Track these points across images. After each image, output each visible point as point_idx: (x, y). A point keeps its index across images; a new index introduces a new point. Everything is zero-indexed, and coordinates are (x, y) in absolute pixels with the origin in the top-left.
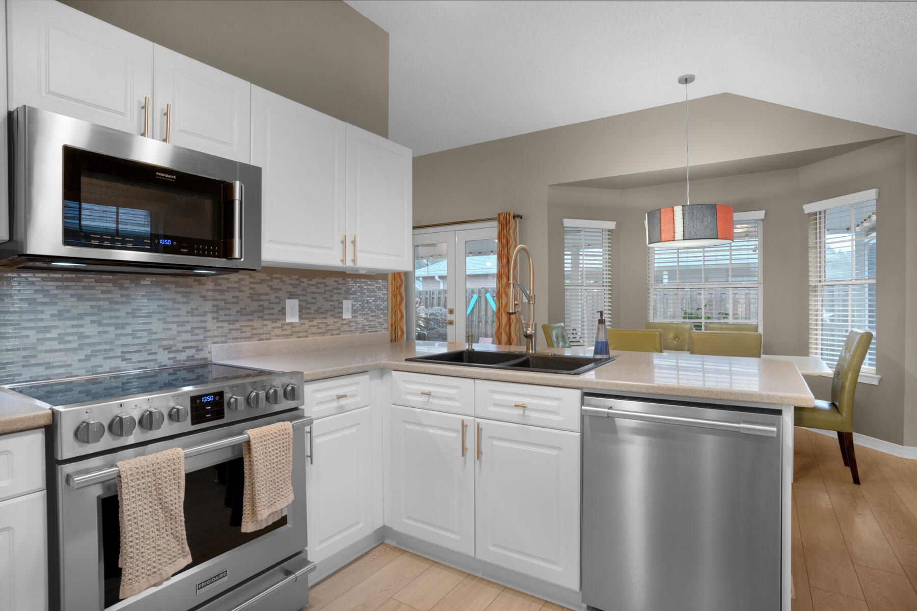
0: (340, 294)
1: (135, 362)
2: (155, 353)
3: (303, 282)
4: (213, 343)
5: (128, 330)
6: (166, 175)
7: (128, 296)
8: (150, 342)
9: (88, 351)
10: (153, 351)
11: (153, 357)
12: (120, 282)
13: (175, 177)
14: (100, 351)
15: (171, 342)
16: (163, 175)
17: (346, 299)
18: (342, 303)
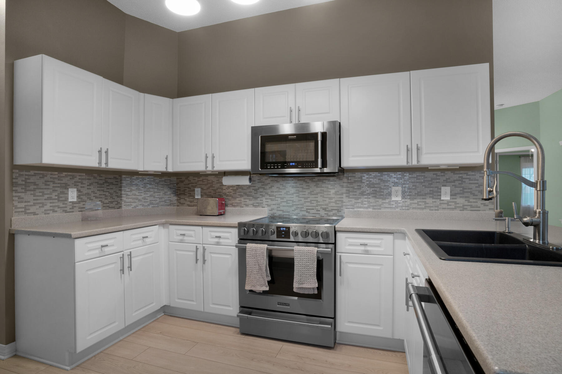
0: (439, 182)
1: (311, 213)
2: (319, 211)
3: (406, 176)
4: (346, 208)
5: (309, 200)
6: (292, 137)
7: (309, 186)
8: (317, 206)
9: (294, 207)
10: (319, 210)
11: (319, 212)
12: (306, 180)
13: (296, 137)
14: (299, 208)
15: (325, 206)
16: (291, 137)
17: (445, 186)
18: (441, 189)
